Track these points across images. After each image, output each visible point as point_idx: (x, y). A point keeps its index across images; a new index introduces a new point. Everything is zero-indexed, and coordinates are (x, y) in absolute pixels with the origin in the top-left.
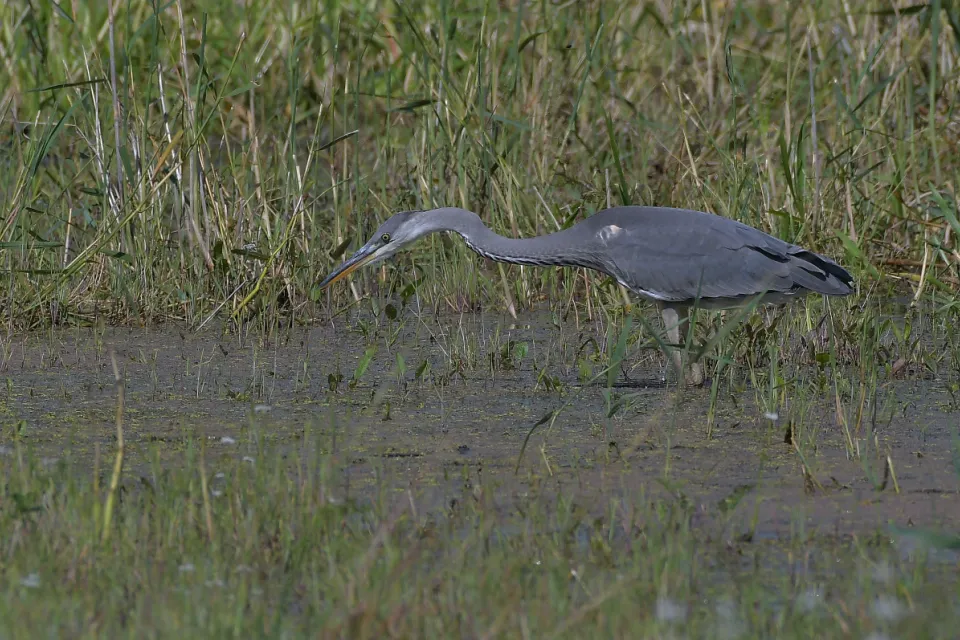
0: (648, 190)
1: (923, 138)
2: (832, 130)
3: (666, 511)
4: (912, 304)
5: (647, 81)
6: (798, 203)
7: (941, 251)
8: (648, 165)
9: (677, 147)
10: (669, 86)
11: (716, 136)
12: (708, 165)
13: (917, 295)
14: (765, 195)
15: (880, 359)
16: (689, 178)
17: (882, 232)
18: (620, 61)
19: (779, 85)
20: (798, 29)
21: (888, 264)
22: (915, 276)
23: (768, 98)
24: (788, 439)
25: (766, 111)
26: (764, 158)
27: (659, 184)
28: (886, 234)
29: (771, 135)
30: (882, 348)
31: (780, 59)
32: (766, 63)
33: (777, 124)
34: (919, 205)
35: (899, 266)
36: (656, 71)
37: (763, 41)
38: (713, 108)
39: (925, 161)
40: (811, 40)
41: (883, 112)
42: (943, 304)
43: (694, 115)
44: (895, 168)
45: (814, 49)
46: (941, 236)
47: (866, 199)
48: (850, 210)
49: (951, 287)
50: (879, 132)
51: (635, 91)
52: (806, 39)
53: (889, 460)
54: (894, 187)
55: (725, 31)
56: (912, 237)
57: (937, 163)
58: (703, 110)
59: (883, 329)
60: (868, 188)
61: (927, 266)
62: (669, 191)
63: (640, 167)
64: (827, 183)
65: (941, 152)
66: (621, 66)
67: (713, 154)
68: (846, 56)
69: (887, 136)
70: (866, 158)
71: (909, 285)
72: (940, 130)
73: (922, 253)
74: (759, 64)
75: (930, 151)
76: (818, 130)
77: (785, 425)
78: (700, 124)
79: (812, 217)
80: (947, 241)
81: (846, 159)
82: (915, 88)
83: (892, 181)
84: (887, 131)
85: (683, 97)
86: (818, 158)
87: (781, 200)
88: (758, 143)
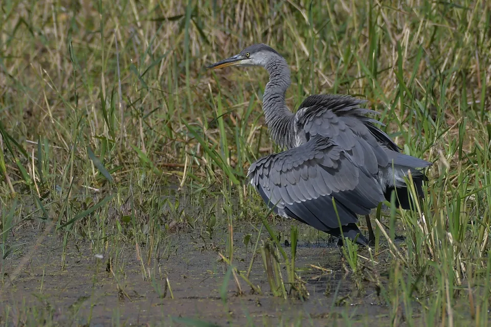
0: (23, 125)
1: (184, 92)
2: (130, 89)
3: (38, 313)
4: (179, 189)
5: (22, 62)
6: (111, 132)
7: (195, 158)
8: (23, 111)
9: (40, 100)
10: (34, 65)
11: (62, 94)
12: (58, 111)
13: (182, 184)
14: (92, 127)
15: (161, 221)
16: (48, 118)
17: (161, 147)
18: (5, 51)
19: (98, 63)
20: (109, 30)
21: (164, 166)
22: (180, 173)
23: (93, 71)
24: (108, 269)
25: (92, 79)
26: (91, 106)
27: (30, 122)
28: (163, 149)
29: (95, 93)
30: (162, 214)
31: (99, 48)
32: (91, 51)
33: (98, 86)
34: (182, 132)
35: (171, 167)
36: (27, 57)
37: (89, 38)
38: (60, 77)
39: (184, 106)
40: (117, 37)
41: (159, 78)
42: (197, 189)
43: (50, 82)
44: (167, 110)
45: (119, 42)
46: (195, 149)
47: (151, 129)
48: (142, 135)
49: (201, 179)
50: (158, 90)
51: (14, 68)
52: (114, 35)
53: (167, 280)
54: (167, 121)
55: (67, 33)
56: (178, 150)
57: (192, 108)
58: (54, 79)
59: (163, 204)
60: (152, 122)
61: (187, 167)
62: (36, 125)
63: (19, 113)
64: (128, 120)
65: (194, 100)
66: (6, 54)
67: (61, 104)
68: (137, 45)
69: (162, 92)
70: (150, 106)
71: (177, 178)
72: (193, 88)
73: (183, 159)
74: (87, 51)
75: (187, 100)
76: (122, 89)
77: (107, 262)
78: (54, 87)
79: (119, 140)
80: (198, 152)
81: (138, 106)
82: (178, 63)
83: (166, 118)
84: (162, 89)
85: (43, 71)
86: (123, 105)
87: (101, 130)
88: (87, 97)
